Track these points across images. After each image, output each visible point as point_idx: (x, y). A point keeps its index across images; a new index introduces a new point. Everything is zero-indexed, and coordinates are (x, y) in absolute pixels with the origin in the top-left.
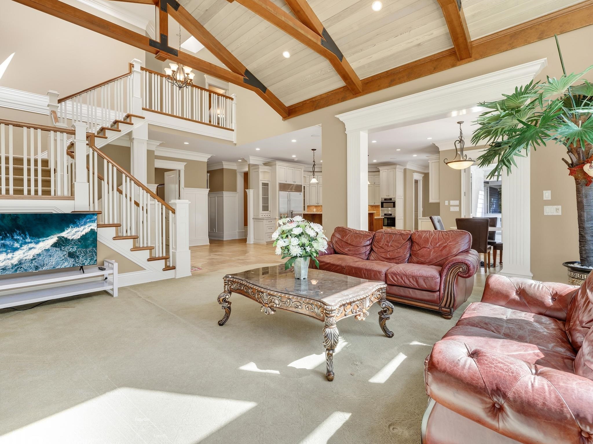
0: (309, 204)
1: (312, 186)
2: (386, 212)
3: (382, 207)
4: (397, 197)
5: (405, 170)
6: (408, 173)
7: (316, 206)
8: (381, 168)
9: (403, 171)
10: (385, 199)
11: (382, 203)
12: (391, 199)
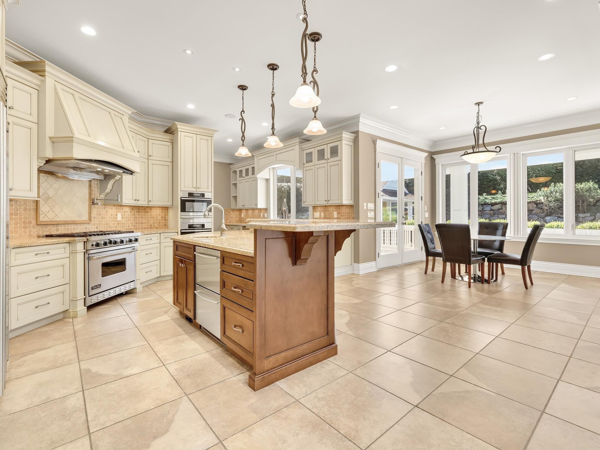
11: (183, 202)
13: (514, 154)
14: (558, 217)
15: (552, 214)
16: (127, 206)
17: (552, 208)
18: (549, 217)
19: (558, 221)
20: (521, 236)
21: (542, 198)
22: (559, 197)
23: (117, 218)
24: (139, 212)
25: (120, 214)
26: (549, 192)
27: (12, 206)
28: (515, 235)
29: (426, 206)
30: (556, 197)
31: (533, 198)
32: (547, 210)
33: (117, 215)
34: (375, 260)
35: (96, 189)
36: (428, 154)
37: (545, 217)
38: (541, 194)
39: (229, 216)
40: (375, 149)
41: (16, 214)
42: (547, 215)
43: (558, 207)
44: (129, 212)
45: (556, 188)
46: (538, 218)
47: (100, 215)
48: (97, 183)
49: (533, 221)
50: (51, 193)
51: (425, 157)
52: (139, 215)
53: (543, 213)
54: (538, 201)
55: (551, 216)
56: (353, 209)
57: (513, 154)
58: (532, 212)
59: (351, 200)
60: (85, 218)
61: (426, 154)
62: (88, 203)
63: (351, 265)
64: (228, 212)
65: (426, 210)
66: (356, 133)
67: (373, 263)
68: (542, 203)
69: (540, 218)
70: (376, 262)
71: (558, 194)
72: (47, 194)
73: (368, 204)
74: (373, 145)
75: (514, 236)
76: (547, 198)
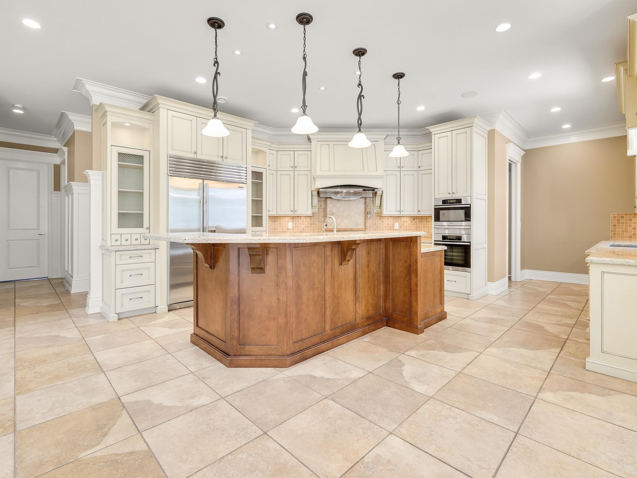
0: (273, 213)
1: (282, 173)
2: (447, 233)
3: (437, 218)
4: (474, 196)
5: (492, 134)
6: (498, 141)
7: (293, 218)
8: (433, 129)
9: (486, 136)
10: (444, 202)
11: (437, 211)
12: (459, 201)
16: (407, 216)
23: (394, 227)
24: (421, 222)
25: (398, 224)
27: (312, 219)
33: (394, 224)
35: (371, 205)
39: (630, 226)
41: (314, 224)
44: (409, 222)
47: (375, 224)
48: (372, 200)
50: (334, 210)
52: (422, 224)
60: (362, 226)
62: (364, 216)
64: (626, 220)
72: (332, 211)
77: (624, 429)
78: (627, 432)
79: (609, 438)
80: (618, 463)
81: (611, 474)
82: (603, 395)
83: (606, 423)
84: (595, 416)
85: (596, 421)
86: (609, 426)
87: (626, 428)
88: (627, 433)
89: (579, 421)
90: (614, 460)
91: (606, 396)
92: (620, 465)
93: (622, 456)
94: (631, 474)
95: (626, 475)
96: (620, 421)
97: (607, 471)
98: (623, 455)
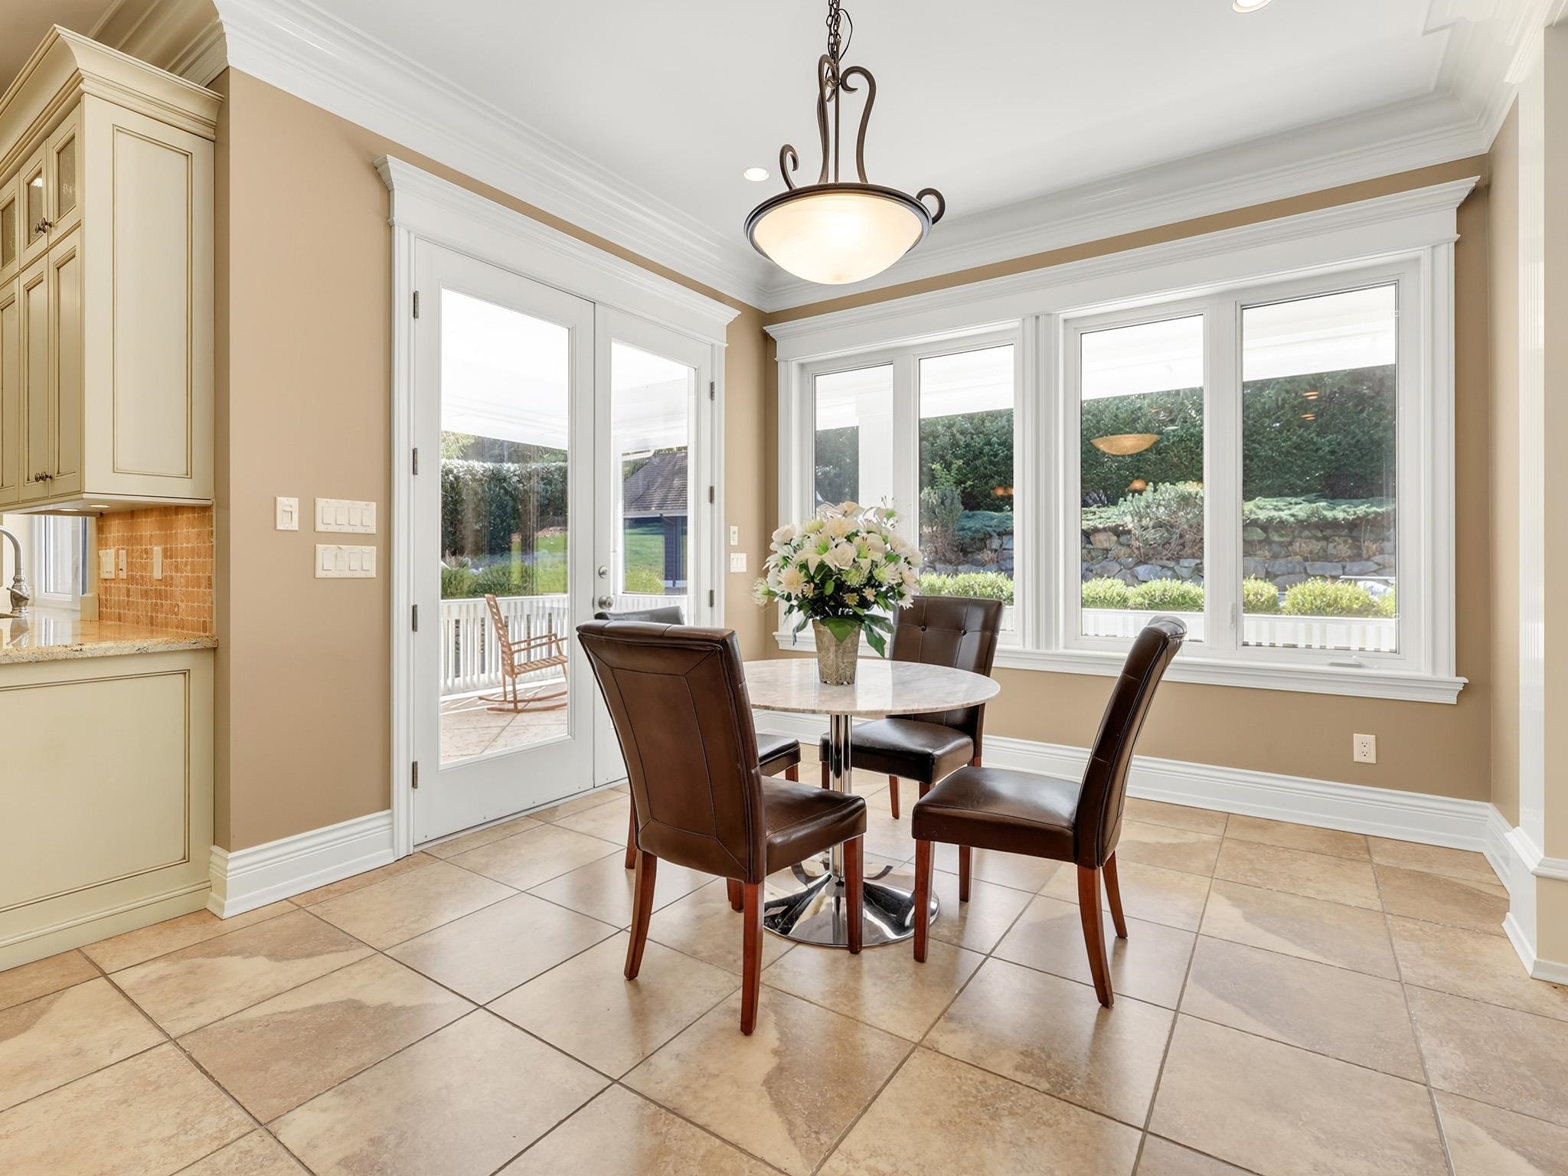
13: (1037, 318)
14: (1161, 566)
15: (1150, 559)
17: (1151, 545)
18: (1146, 566)
19: (1164, 579)
20: (1061, 650)
21: (1128, 519)
22: (1163, 517)
26: (1142, 504)
28: (1038, 647)
29: (734, 528)
30: (1157, 518)
31: (1109, 518)
32: (1138, 548)
34: (386, 803)
36: (740, 313)
37: (1134, 566)
38: (1126, 511)
40: (389, 217)
42: (1139, 563)
43: (1163, 543)
45: (1158, 496)
46: (1119, 569)
49: (1109, 577)
51: (727, 326)
53: (1130, 556)
54: (1120, 526)
55: (1147, 563)
56: (209, 528)
57: (1034, 318)
58: (1108, 553)
59: (188, 474)
61: (732, 314)
63: (186, 859)
65: (734, 542)
66: (220, 82)
67: (375, 821)
68: (1129, 532)
69: (1125, 569)
70: (391, 815)
71: (1162, 509)
73: (321, 502)
74: (371, 190)
75: (1035, 650)
76: (1140, 521)
77: (132, 1059)
78: (143, 1060)
79: (125, 1101)
80: (186, 1134)
81: (196, 1166)
82: (25, 1028)
83: (89, 1079)
84: (53, 1083)
85: (66, 1094)
86: (100, 1080)
87: (134, 1056)
88: (144, 1063)
89: (28, 1127)
90: (173, 1136)
91: (34, 1023)
92: (190, 1133)
93: (178, 1113)
94: (221, 1130)
95: (216, 1138)
96: (111, 1052)
97: (184, 1169)
98: (177, 1111)
